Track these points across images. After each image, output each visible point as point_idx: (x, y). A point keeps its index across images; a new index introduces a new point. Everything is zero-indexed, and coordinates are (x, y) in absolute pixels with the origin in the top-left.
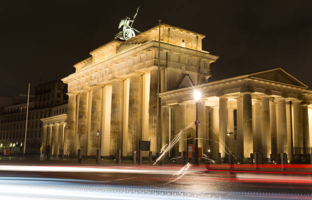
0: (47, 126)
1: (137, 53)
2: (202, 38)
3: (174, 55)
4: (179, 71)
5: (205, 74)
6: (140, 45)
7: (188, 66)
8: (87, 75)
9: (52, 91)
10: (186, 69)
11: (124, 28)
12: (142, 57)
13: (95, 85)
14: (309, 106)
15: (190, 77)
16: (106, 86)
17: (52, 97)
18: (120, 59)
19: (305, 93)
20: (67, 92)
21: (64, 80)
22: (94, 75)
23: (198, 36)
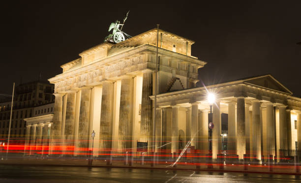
0: (30, 125)
1: (129, 56)
2: (191, 44)
3: (166, 59)
4: (170, 75)
5: (194, 78)
6: (133, 48)
7: (179, 70)
8: (76, 76)
9: (34, 91)
10: (177, 74)
11: (114, 31)
12: (134, 60)
13: (85, 86)
14: (292, 111)
15: (180, 81)
16: (95, 88)
17: (34, 97)
18: (112, 61)
19: (289, 99)
20: (54, 92)
21: (51, 80)
22: (83, 76)
23: (188, 42)
